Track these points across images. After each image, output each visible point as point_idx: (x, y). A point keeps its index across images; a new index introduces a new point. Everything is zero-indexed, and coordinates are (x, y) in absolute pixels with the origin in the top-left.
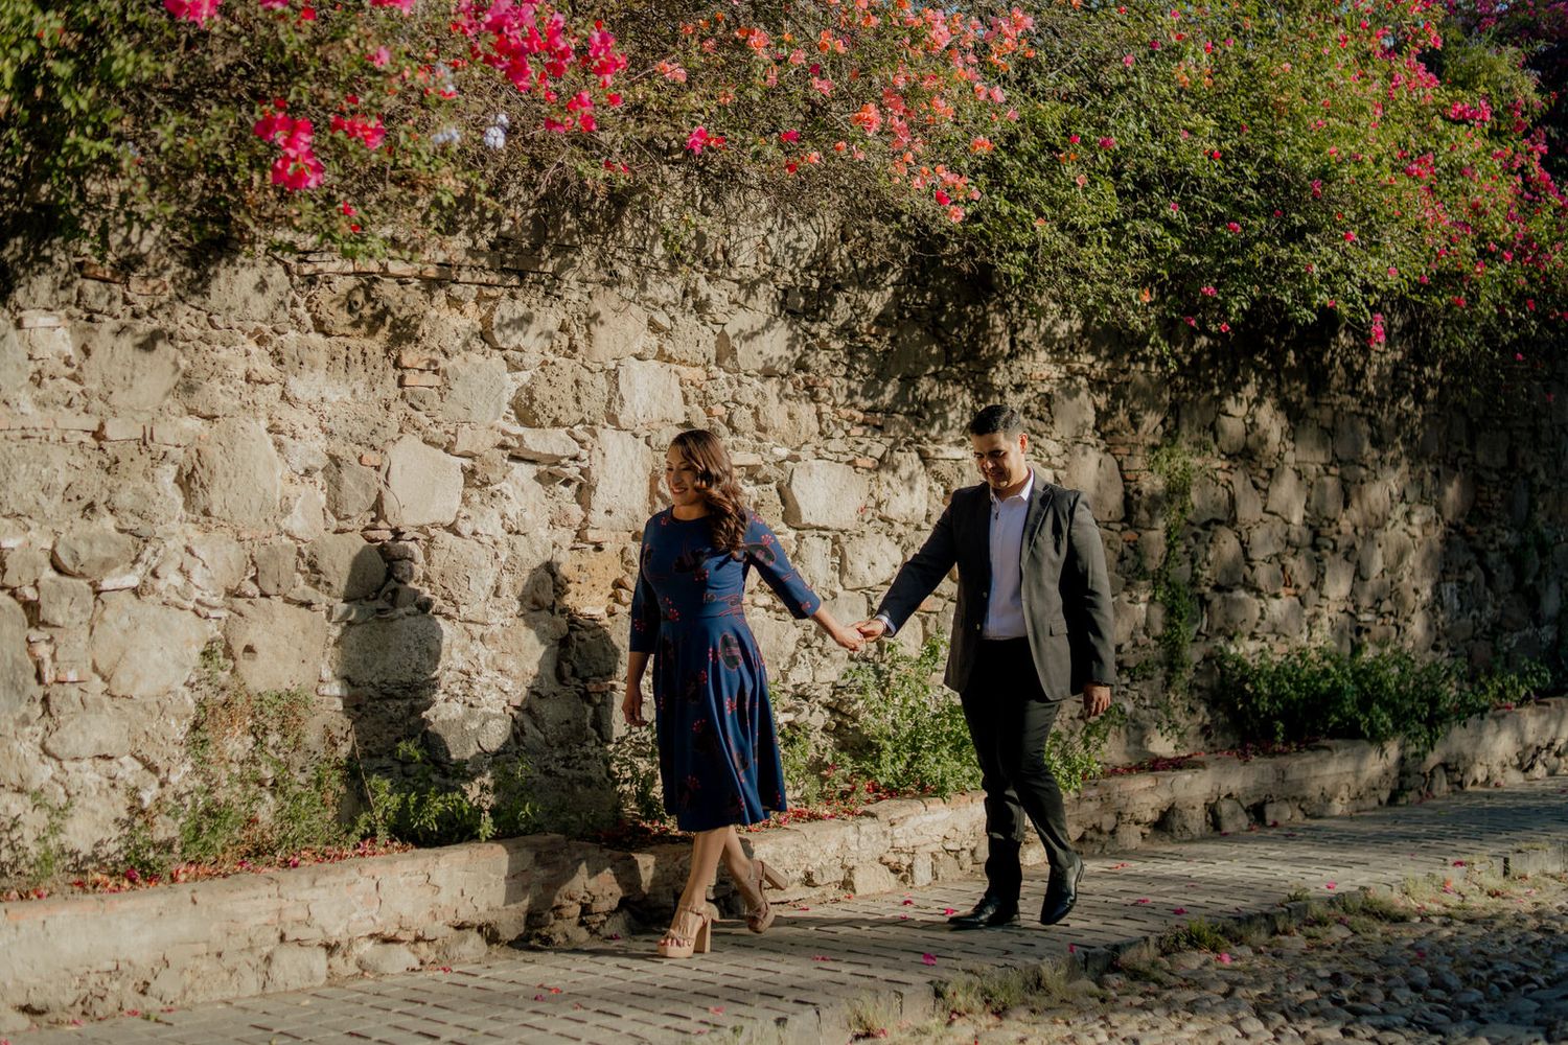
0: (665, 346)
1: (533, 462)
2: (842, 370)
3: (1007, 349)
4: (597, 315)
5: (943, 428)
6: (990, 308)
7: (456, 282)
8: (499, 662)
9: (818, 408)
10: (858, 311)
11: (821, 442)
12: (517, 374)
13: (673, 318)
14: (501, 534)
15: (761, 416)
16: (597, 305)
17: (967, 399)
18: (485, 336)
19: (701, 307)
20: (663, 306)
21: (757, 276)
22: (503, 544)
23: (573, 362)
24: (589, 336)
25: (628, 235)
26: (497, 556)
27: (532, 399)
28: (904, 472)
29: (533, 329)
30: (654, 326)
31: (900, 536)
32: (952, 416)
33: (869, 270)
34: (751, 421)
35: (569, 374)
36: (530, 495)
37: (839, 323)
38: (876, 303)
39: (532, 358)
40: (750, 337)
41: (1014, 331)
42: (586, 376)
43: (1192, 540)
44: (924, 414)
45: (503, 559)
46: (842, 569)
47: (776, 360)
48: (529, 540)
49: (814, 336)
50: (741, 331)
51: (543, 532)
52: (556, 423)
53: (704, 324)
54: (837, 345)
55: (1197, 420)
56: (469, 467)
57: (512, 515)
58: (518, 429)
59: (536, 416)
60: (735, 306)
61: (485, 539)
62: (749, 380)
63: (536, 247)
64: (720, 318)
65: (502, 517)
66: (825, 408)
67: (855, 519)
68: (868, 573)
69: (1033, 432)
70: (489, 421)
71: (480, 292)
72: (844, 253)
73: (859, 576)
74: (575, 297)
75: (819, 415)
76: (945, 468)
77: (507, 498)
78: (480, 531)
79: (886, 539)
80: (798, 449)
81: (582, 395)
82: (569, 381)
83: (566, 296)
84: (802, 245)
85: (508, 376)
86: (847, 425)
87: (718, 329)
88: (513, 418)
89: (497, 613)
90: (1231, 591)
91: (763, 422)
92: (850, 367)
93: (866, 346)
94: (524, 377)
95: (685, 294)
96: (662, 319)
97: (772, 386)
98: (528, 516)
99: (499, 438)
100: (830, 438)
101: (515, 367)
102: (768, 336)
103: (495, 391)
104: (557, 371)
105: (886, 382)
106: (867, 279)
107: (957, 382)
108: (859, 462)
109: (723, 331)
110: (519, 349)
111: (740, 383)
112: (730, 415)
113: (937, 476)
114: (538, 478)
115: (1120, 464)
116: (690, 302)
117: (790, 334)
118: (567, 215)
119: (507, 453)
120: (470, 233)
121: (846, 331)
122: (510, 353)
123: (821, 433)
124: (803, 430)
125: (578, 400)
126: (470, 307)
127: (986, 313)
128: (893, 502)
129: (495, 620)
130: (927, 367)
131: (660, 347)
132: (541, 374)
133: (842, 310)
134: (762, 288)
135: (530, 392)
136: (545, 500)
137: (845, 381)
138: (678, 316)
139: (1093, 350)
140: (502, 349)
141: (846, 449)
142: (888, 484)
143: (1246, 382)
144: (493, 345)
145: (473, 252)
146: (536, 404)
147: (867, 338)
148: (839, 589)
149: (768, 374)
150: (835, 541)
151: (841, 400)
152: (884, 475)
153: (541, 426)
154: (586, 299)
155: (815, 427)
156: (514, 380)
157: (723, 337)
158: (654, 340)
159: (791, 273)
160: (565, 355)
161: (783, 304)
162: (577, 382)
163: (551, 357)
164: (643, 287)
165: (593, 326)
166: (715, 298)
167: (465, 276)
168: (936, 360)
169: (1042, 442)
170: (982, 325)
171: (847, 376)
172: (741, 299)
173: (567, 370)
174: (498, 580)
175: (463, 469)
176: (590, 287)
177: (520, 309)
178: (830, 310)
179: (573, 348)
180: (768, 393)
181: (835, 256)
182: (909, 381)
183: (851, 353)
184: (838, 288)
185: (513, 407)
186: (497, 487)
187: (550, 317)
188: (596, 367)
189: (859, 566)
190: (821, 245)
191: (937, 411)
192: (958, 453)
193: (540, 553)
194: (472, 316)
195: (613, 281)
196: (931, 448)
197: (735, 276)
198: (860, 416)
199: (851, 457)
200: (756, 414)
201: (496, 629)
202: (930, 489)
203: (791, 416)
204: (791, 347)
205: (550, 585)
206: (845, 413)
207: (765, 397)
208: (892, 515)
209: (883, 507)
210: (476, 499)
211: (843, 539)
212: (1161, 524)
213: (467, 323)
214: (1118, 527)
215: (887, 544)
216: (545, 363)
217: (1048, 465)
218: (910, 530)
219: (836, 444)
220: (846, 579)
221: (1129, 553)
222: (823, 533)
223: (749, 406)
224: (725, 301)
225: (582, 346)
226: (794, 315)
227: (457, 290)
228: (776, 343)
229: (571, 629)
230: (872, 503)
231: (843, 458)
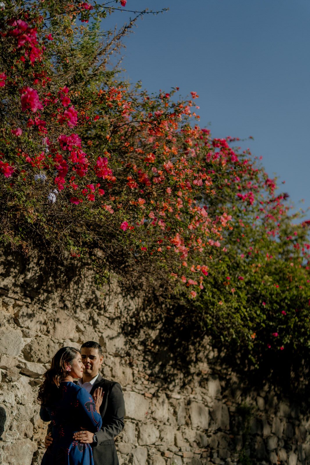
0: (81, 338)
1: (29, 376)
2: (141, 358)
3: (194, 359)
4: (58, 319)
5: (174, 386)
6: (189, 343)
7: (7, 296)
8: (9, 459)
9: (133, 372)
10: (147, 336)
11: (133, 384)
12: (26, 339)
13: (85, 327)
14: (14, 403)
15: (113, 371)
16: (58, 316)
17: (181, 376)
18: (16, 321)
19: (95, 324)
20: (82, 322)
21: (114, 317)
22: (15, 408)
23: (47, 337)
24: (54, 328)
25: (72, 291)
26: (12, 413)
27: (31, 350)
28: (161, 400)
29: (35, 320)
30: (78, 330)
31: (159, 426)
32: (177, 381)
33: (152, 322)
34: (110, 372)
35: (46, 342)
36: (27, 389)
37: (141, 340)
38: (154, 334)
39: (32, 333)
40: (112, 339)
41: (197, 354)
42: (52, 344)
43: (250, 441)
44: (167, 379)
45: (14, 414)
46: (138, 437)
47: (120, 348)
48: (26, 408)
49: (133, 343)
50: (108, 336)
51: (31, 405)
52: (39, 361)
53: (96, 331)
54: (140, 348)
55: (252, 396)
56: (5, 373)
57: (19, 396)
58: (24, 361)
59: (32, 357)
60: (106, 327)
61: (8, 405)
62: (109, 356)
63: (38, 288)
64: (101, 330)
65: (16, 396)
66: (136, 372)
67: (144, 416)
68: (148, 439)
69: (202, 393)
70: (14, 355)
71: (15, 303)
72: (144, 314)
73: (144, 440)
74: (51, 311)
75: (133, 374)
76: (175, 402)
77: (18, 389)
78: (7, 400)
79: (154, 427)
80: (125, 386)
81: (50, 351)
82: (45, 345)
83: (47, 310)
84: (130, 308)
85: (22, 339)
86: (143, 380)
87: (100, 335)
88: (23, 357)
89: (11, 437)
90: (262, 461)
91: (114, 374)
92: (144, 358)
93: (150, 350)
94: (29, 340)
95: (90, 319)
96: (81, 326)
97: (117, 360)
98: (25, 397)
99: (17, 363)
100: (136, 383)
101: (25, 335)
102: (118, 339)
103: (18, 343)
104: (42, 340)
105: (156, 365)
106: (151, 325)
107: (178, 369)
108: (146, 395)
109: (102, 336)
110: (28, 328)
111: (107, 357)
112: (103, 369)
113: (171, 405)
114: (30, 383)
115: (229, 409)
116: (91, 322)
117: (125, 340)
118: (51, 279)
119: (19, 370)
120: (14, 277)
121: (143, 343)
122: (24, 329)
123: (134, 381)
124: (128, 379)
125: (48, 353)
126: (10, 308)
127: (188, 345)
128: (157, 412)
129: (9, 440)
130: (169, 362)
131: (79, 338)
132: (35, 340)
133: (142, 336)
134: (116, 321)
135: (30, 347)
136: (32, 393)
137: (142, 362)
138: (87, 326)
139: (221, 365)
140: (21, 327)
141: (142, 389)
142: (155, 405)
143: (265, 385)
144: (18, 324)
145: (15, 285)
146: (32, 352)
147: (150, 348)
148: (137, 445)
149: (116, 355)
150: (137, 425)
151: (141, 369)
152: (154, 400)
153: (33, 361)
154: (54, 313)
155: (131, 378)
156: (25, 341)
157: (102, 338)
158: (77, 335)
159: (126, 319)
160: (45, 334)
161: (123, 328)
162: (48, 345)
163: (39, 334)
164: (75, 312)
165: (56, 324)
166: (100, 322)
167: (11, 294)
168: (172, 359)
169: (205, 397)
170: (187, 349)
171: (143, 361)
172: (109, 324)
173: (45, 340)
174: (11, 423)
175: (2, 373)
176: (56, 309)
177: (30, 311)
178: (139, 334)
179: (48, 332)
180: (116, 362)
181: (140, 315)
182: (163, 367)
183: (145, 352)
184: (142, 327)
185: (23, 352)
186: (14, 383)
187: (41, 317)
188: (56, 341)
189: (145, 436)
190: (137, 310)
191: (172, 378)
192: (178, 396)
193: (29, 414)
194: (11, 312)
195: (65, 307)
196: (169, 393)
197: (107, 315)
198: (147, 377)
199: (143, 392)
200: (111, 370)
201: (9, 444)
202: (169, 409)
203: (124, 373)
204: (125, 345)
205: (32, 428)
206: (142, 374)
207: (115, 364)
208: (157, 417)
209: (153, 413)
210: (5, 387)
211: (140, 424)
212: (241, 433)
213: (9, 314)
214: (228, 432)
215: (154, 429)
216: (37, 336)
217: (207, 406)
218: (161, 424)
219: (138, 386)
220: (140, 441)
221: (231, 442)
222: (133, 421)
223: (109, 366)
224: (103, 324)
225: (52, 331)
226: (126, 334)
227: (7, 299)
228: (120, 342)
229: (39, 448)
230: (150, 412)
231: (141, 392)
